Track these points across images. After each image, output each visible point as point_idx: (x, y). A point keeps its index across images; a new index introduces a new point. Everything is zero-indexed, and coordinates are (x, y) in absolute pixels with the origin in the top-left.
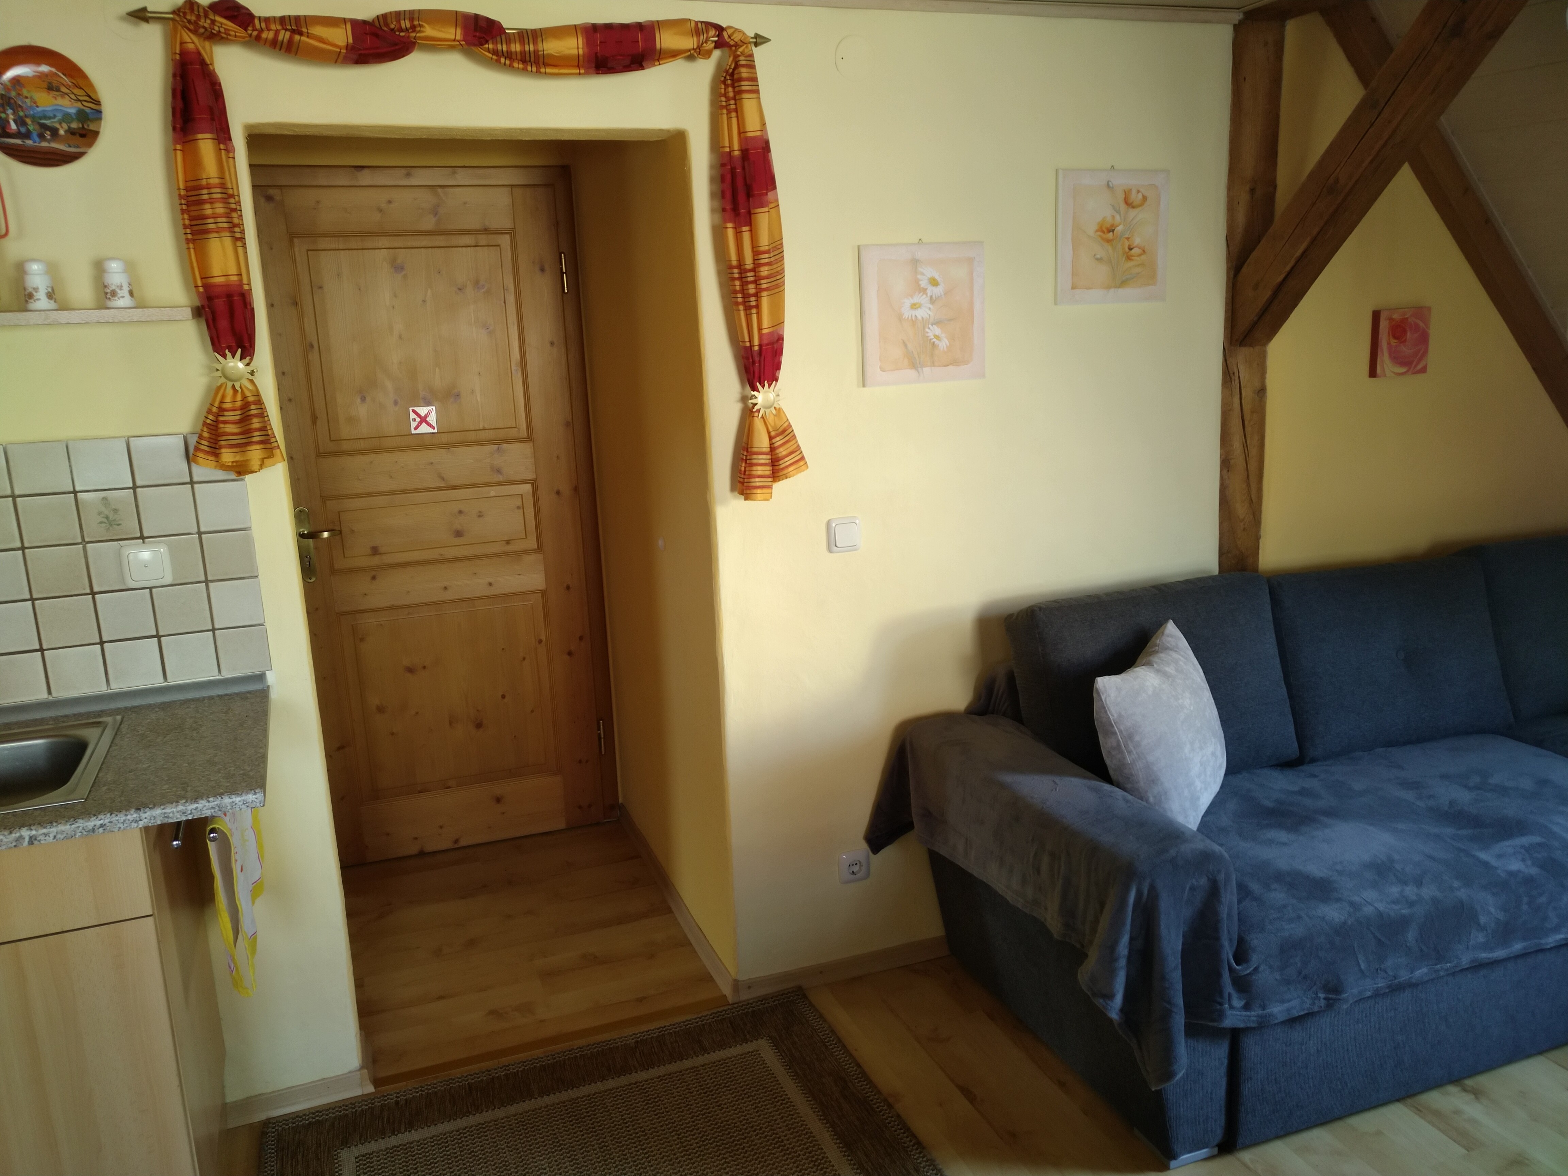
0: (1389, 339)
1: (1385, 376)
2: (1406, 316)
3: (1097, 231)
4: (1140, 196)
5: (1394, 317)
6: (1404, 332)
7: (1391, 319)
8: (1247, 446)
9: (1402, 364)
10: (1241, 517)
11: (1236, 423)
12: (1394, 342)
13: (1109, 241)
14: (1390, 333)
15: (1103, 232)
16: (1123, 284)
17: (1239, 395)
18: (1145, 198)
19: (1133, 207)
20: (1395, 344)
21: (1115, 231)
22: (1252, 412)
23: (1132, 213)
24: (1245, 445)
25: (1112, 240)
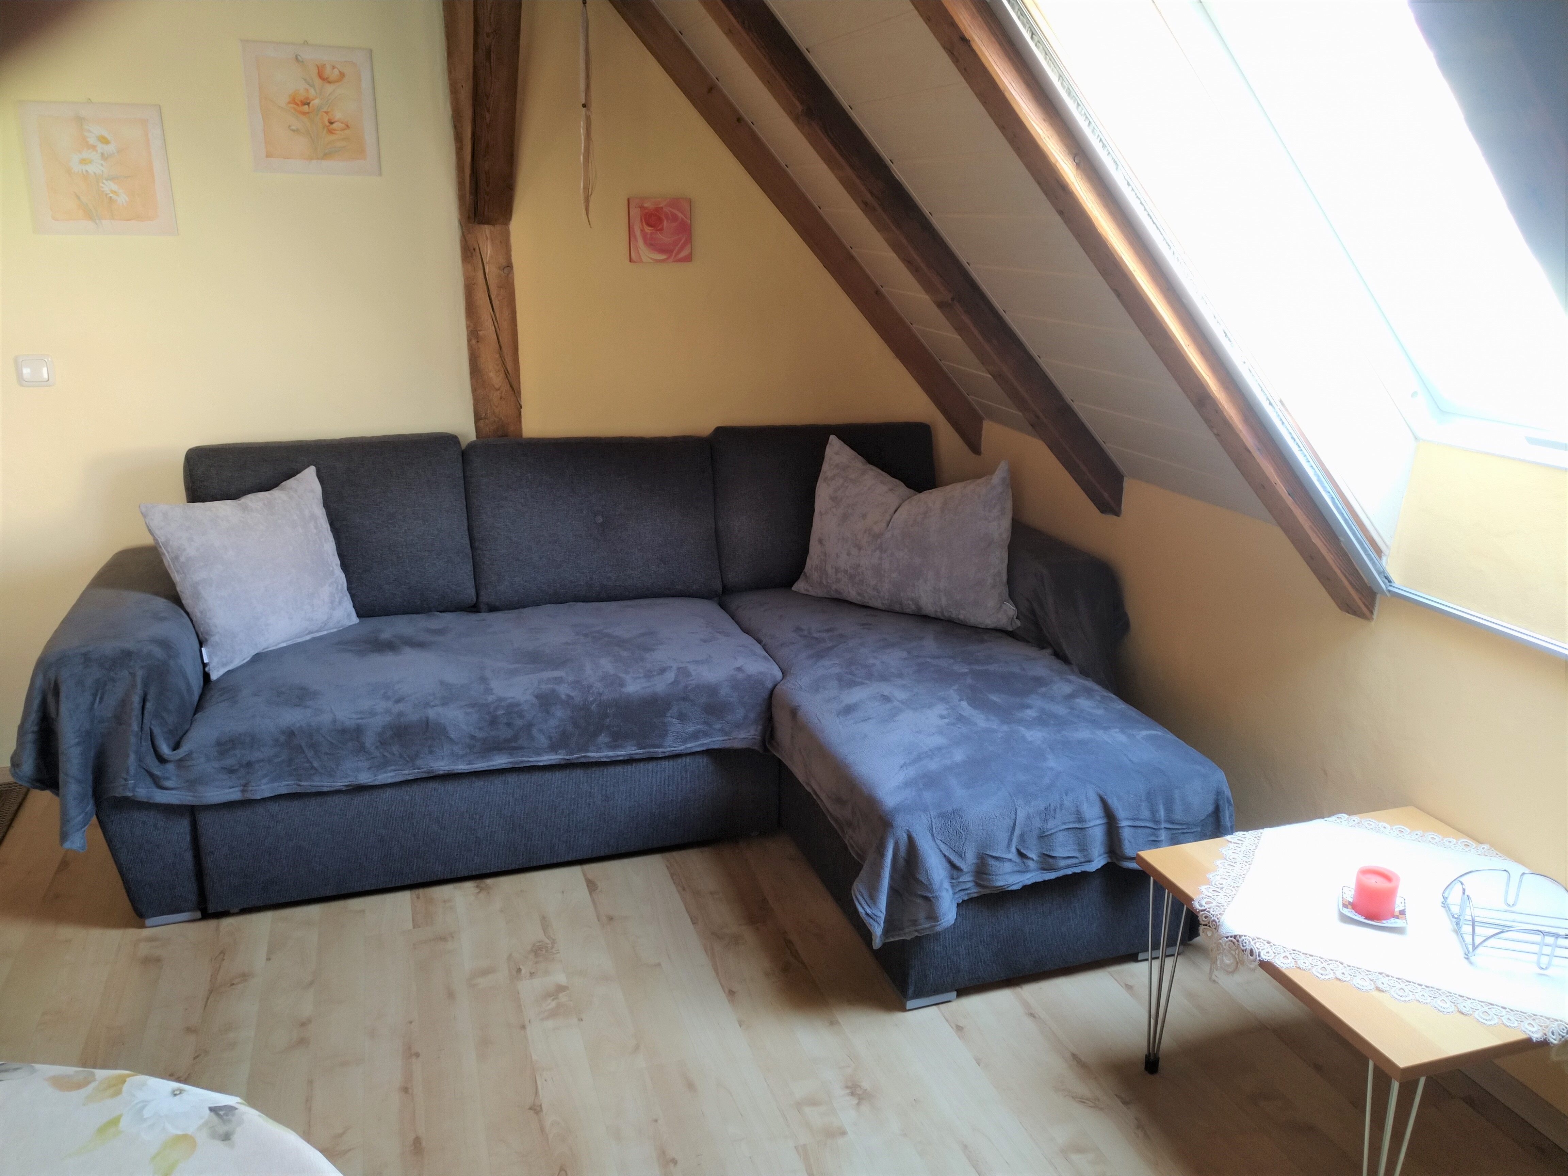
0: (643, 225)
1: (641, 261)
2: (661, 206)
3: (289, 103)
4: (336, 72)
5: (646, 205)
6: (660, 220)
7: (642, 207)
8: (496, 319)
9: (661, 251)
10: (497, 386)
11: (481, 297)
12: (648, 230)
13: (304, 113)
14: (643, 220)
15: (297, 104)
16: (326, 156)
17: (482, 270)
18: (342, 75)
19: (329, 82)
20: (650, 231)
21: (311, 105)
22: (500, 287)
23: (329, 88)
24: (494, 319)
25: (308, 113)
